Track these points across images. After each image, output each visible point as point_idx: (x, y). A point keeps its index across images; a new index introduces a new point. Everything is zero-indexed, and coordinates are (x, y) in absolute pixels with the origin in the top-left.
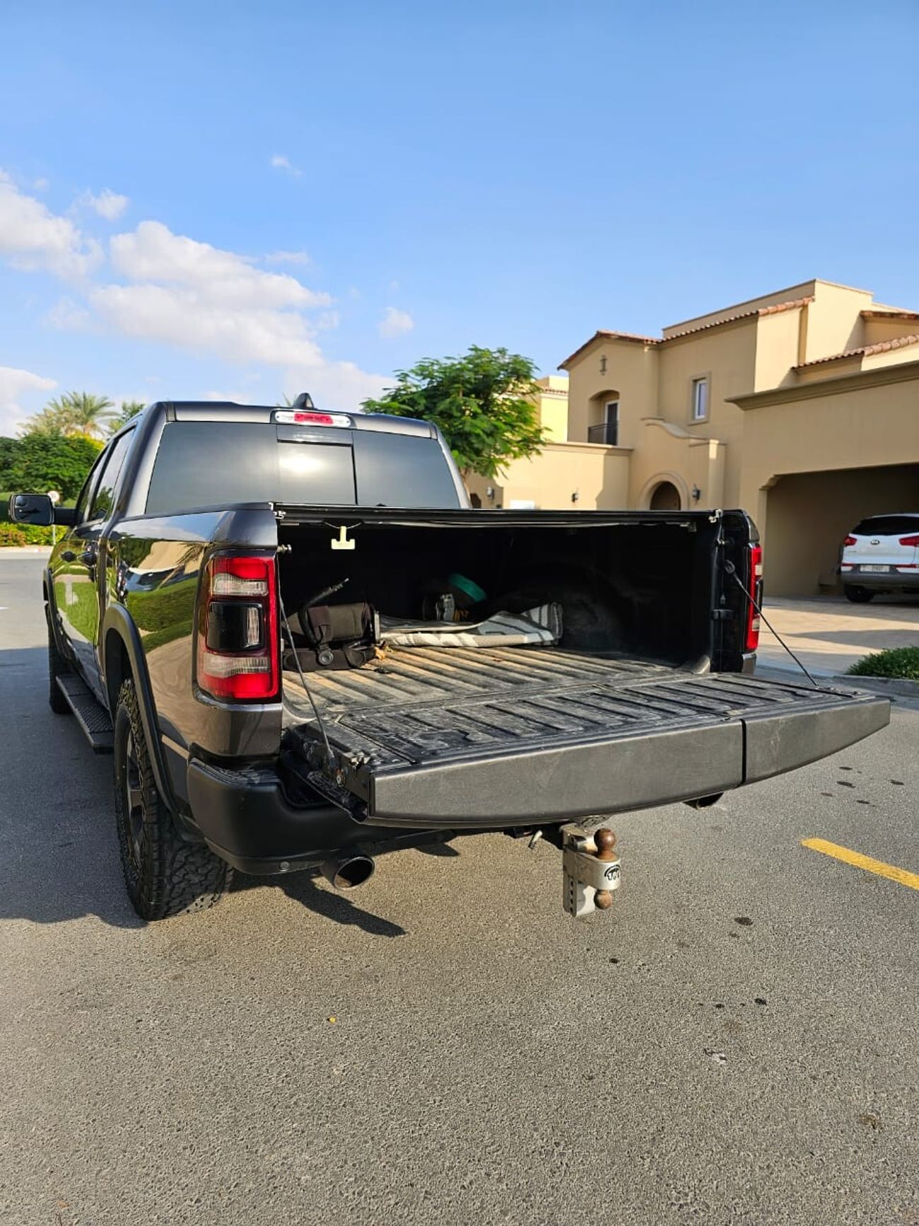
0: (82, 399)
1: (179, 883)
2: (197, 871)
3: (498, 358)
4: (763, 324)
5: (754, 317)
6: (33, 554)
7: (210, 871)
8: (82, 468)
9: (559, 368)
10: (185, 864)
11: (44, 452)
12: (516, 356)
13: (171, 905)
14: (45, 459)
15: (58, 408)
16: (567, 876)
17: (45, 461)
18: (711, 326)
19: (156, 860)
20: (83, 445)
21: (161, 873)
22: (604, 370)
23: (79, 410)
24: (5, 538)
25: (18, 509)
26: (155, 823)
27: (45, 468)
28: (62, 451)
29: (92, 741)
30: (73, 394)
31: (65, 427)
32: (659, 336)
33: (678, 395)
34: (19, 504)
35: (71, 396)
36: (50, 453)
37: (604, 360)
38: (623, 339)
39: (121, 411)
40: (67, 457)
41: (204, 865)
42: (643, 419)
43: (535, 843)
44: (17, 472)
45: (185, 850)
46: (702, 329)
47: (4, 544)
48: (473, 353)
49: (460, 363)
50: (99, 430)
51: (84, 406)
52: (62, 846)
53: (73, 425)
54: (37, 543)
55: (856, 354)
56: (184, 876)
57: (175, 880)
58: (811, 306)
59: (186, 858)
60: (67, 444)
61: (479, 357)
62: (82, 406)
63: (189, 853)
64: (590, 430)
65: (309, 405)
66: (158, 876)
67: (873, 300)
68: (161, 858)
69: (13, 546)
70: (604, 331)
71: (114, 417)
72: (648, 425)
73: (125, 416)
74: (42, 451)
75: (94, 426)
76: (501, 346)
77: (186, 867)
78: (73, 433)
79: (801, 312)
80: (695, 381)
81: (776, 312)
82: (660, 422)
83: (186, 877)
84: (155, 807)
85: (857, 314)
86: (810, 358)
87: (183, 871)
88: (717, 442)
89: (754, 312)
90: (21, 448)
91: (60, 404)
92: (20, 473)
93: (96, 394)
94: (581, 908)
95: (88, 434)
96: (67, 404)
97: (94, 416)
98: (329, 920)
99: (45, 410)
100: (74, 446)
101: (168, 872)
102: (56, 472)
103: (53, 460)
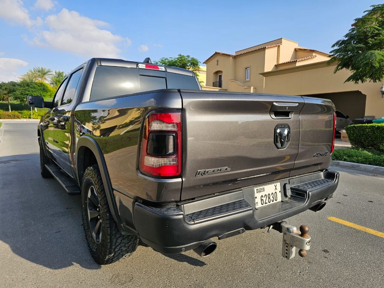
0: (41, 70)
1: (118, 251)
2: (125, 245)
3: (187, 58)
4: (267, 51)
5: (264, 49)
6: (24, 121)
7: (130, 245)
8: (41, 92)
9: (203, 63)
10: (120, 243)
11: (28, 87)
12: (193, 58)
13: (113, 260)
14: (28, 89)
15: (32, 72)
16: (284, 243)
17: (28, 90)
18: (251, 51)
19: (109, 243)
20: (42, 85)
21: (111, 248)
22: (218, 64)
23: (40, 73)
24: (14, 116)
25: (30, 101)
26: (108, 227)
27: (28, 92)
28: (34, 86)
29: (67, 191)
30: (38, 68)
31: (35, 79)
32: (234, 54)
33: (241, 72)
34: (30, 100)
35: (37, 68)
36: (29, 87)
37: (218, 61)
38: (223, 54)
39: (55, 74)
40: (36, 89)
41: (128, 243)
42: (230, 80)
43: (270, 231)
44: (18, 93)
45: (121, 238)
46: (248, 52)
47: (13, 118)
48: (179, 56)
49: (174, 60)
50: (47, 80)
51: (42, 72)
52: (57, 233)
53: (38, 78)
54: (26, 118)
55: (294, 61)
56: (120, 248)
57: (116, 250)
58: (281, 46)
59: (121, 241)
60: (36, 84)
61: (181, 58)
62: (41, 72)
63: (122, 239)
64: (213, 83)
65: (150, 62)
66: (109, 249)
67: (298, 45)
68: (111, 242)
69: (17, 119)
70: (218, 52)
71: (53, 76)
72: (232, 82)
73: (56, 75)
74: (27, 86)
75: (45, 79)
76: (188, 55)
77: (121, 245)
78: (38, 81)
79: (278, 48)
80: (246, 68)
81: (271, 47)
82: (235, 81)
83: (121, 248)
84: (108, 221)
85: (294, 49)
86: (280, 62)
87: (120, 246)
88: (253, 87)
89: (264, 47)
90: (19, 85)
91: (33, 71)
92: (19, 94)
93: (46, 68)
94: (291, 256)
95: (43, 81)
96: (35, 71)
97: (45, 75)
98: (174, 260)
99: (28, 73)
100: (39, 85)
101: (114, 247)
102: (32, 93)
103: (31, 89)
